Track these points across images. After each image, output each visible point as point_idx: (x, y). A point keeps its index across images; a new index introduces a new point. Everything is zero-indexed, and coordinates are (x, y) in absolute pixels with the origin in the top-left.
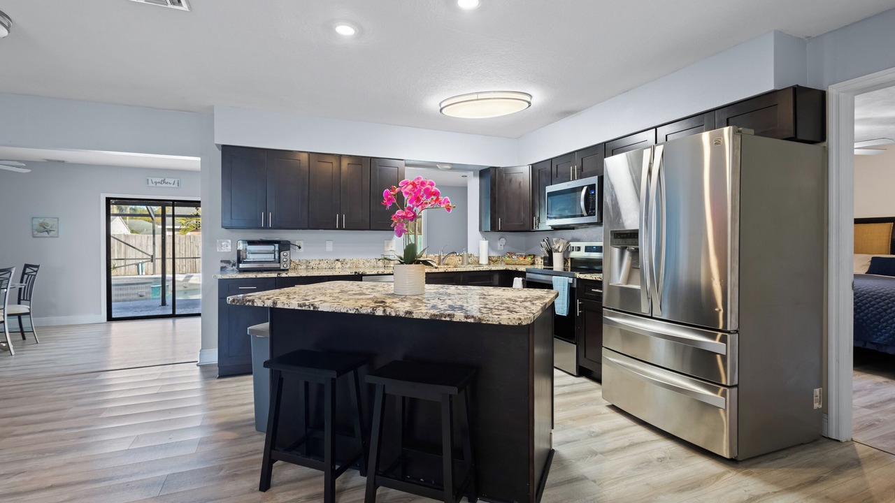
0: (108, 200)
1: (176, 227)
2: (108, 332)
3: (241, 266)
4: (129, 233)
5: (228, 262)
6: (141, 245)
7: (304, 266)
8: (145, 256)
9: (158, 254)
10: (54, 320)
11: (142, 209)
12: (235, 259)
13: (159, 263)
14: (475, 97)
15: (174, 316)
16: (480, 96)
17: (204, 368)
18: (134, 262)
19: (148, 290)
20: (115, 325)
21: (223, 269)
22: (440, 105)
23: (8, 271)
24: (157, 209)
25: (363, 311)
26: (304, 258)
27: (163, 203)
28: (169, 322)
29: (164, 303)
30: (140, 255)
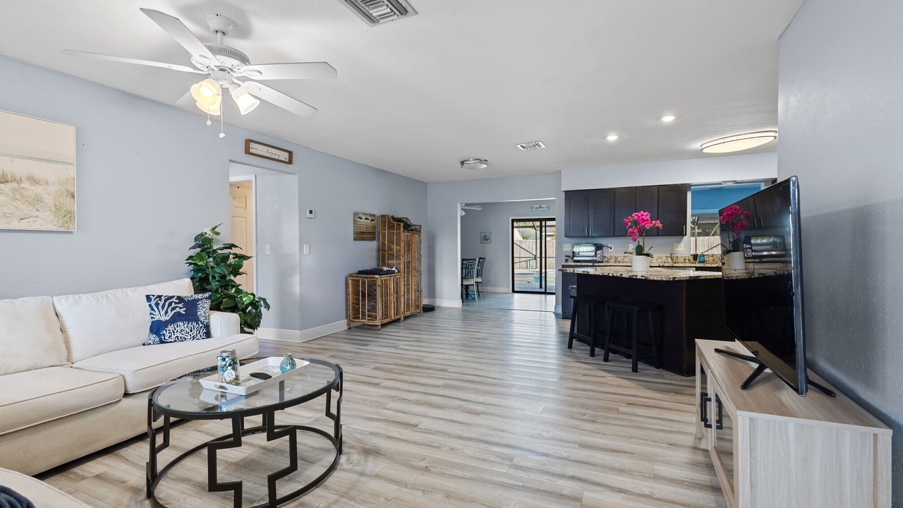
0: (513, 221)
1: (547, 234)
2: (513, 297)
3: (575, 258)
4: (522, 239)
5: (569, 257)
6: (529, 248)
7: (613, 260)
8: (532, 256)
9: (538, 255)
10: (490, 289)
11: (530, 224)
12: (571, 255)
13: (539, 260)
14: (722, 141)
15: (545, 293)
16: (726, 140)
17: (556, 314)
18: (525, 259)
19: (531, 279)
20: (516, 295)
21: (566, 261)
22: (701, 146)
23: (475, 260)
24: (538, 223)
25: (605, 274)
26: (614, 255)
27: (540, 220)
28: (543, 296)
29: (541, 287)
30: (528, 255)
